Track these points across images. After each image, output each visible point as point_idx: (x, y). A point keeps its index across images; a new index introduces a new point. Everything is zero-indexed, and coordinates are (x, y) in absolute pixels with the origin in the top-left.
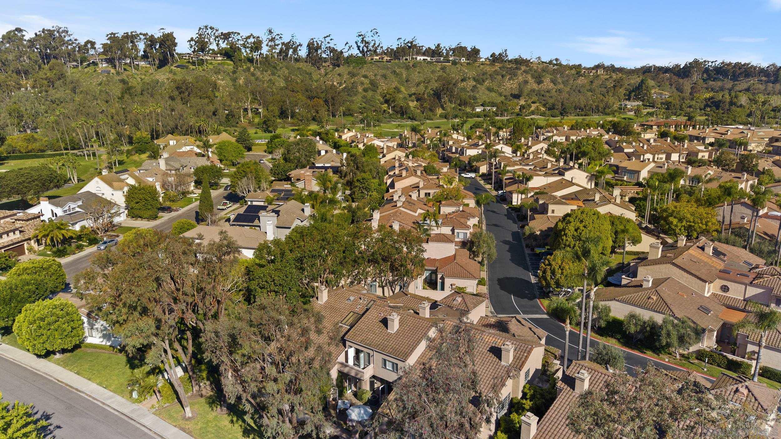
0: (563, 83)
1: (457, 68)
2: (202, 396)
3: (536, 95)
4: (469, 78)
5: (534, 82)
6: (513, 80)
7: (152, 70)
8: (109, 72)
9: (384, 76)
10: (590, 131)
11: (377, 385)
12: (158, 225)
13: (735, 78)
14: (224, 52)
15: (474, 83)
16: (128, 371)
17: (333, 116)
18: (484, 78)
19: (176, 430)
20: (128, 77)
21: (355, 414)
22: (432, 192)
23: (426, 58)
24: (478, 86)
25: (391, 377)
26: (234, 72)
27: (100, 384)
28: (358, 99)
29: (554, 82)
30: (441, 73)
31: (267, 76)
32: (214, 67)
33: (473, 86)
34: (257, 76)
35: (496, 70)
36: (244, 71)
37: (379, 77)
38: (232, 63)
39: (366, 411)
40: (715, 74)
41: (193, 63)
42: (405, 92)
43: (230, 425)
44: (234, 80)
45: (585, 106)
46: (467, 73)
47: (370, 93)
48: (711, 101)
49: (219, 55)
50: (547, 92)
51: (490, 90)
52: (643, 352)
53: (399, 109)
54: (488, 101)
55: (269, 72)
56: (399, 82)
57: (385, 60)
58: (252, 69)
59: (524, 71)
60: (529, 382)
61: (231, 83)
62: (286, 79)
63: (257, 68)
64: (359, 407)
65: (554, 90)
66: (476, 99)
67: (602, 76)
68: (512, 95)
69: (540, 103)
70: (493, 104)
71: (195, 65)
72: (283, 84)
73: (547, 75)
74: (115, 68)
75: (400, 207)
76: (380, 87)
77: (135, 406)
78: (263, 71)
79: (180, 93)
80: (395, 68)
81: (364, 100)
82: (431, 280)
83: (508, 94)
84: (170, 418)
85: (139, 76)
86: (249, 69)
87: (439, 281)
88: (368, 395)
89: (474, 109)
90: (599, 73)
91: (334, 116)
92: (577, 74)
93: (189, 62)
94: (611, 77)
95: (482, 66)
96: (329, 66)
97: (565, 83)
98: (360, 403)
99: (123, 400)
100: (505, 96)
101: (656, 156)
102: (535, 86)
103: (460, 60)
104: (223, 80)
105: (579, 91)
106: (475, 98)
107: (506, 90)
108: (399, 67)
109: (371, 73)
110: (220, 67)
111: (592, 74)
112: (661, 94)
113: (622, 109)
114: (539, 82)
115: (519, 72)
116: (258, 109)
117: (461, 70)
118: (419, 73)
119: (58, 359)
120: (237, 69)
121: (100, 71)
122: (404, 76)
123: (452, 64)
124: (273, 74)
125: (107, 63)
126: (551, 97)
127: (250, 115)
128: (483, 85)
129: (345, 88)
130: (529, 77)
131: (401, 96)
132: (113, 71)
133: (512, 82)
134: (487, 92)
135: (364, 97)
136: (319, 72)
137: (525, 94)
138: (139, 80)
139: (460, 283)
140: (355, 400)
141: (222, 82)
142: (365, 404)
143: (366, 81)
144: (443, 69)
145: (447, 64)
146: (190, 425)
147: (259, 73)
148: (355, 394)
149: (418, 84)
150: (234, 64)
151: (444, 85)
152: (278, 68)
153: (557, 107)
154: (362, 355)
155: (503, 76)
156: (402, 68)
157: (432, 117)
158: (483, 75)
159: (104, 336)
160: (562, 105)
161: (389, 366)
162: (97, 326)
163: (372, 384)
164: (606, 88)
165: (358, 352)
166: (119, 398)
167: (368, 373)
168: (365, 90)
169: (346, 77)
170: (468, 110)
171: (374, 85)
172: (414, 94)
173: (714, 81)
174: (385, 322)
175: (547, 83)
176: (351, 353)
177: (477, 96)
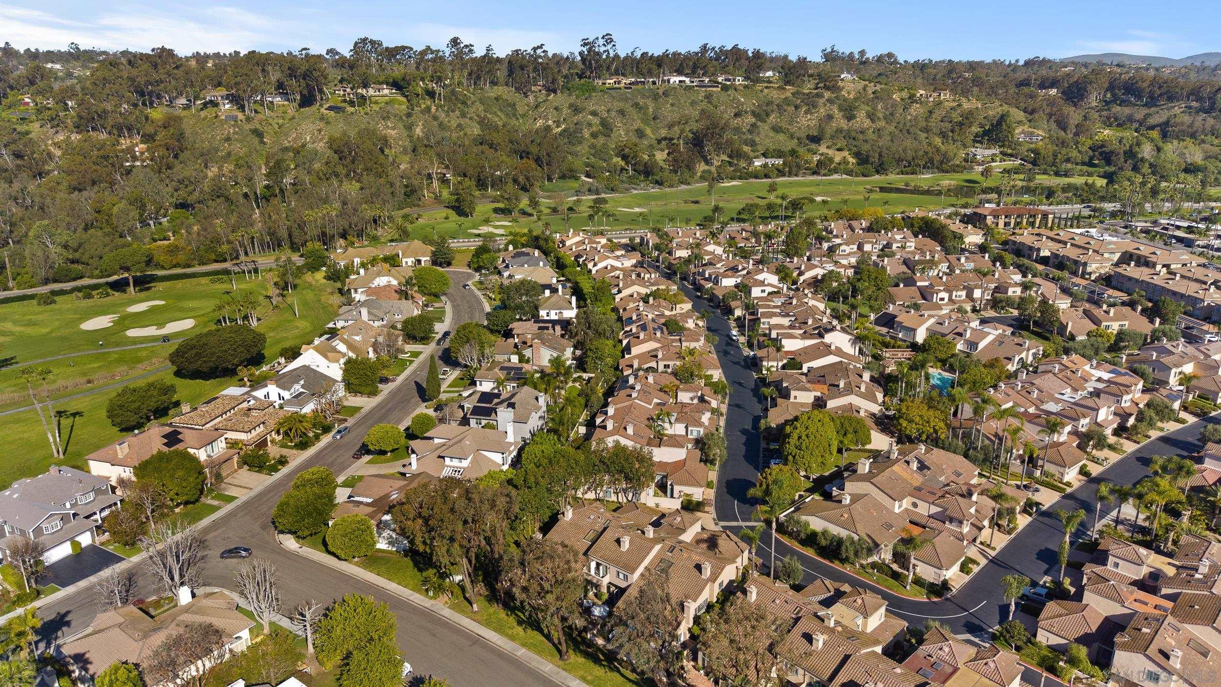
0: (885, 118)
1: (729, 96)
2: (481, 595)
3: (844, 137)
4: (746, 112)
5: (843, 116)
6: (811, 114)
7: (291, 109)
8: (235, 119)
9: (622, 112)
10: (893, 235)
11: (612, 589)
12: (380, 403)
13: (1152, 101)
14: (391, 80)
15: (754, 120)
16: (418, 574)
17: (548, 180)
18: (769, 110)
19: (468, 620)
20: (260, 124)
21: (597, 611)
22: (671, 363)
23: (683, 78)
24: (759, 123)
25: (623, 585)
26: (409, 115)
27: (399, 584)
28: (583, 149)
29: (871, 116)
30: (704, 105)
31: (454, 121)
32: (380, 108)
33: (752, 125)
34: (441, 119)
35: (786, 98)
36: (421, 112)
37: (613, 114)
38: (404, 99)
39: (605, 609)
40: (1123, 94)
41: (352, 103)
42: (652, 136)
43: (506, 618)
44: (409, 127)
45: (913, 159)
46: (742, 104)
47: (601, 140)
48: (1100, 150)
49: (385, 86)
50: (861, 132)
51: (776, 129)
52: (832, 562)
53: (642, 168)
54: (772, 147)
55: (457, 113)
56: (642, 120)
57: (622, 85)
58: (433, 109)
59: (827, 100)
60: (722, 590)
61: (405, 133)
62: (482, 122)
63: (441, 107)
64: (599, 606)
65: (871, 130)
66: (756, 145)
67: (946, 104)
68: (808, 137)
69: (850, 150)
70: (779, 154)
71: (354, 106)
72: (476, 131)
73: (862, 106)
74: (244, 111)
75: (635, 398)
76: (615, 129)
77: (432, 602)
78: (448, 112)
79: (340, 159)
80: (637, 97)
81: (593, 151)
82: (662, 483)
83: (804, 136)
84: (462, 611)
85: (276, 121)
86: (428, 109)
87: (669, 487)
88: (606, 597)
89: (751, 163)
90: (942, 97)
91: (550, 179)
92: (910, 98)
93: (345, 101)
94: (959, 105)
95: (766, 91)
96: (540, 91)
97: (889, 117)
98: (600, 603)
99: (422, 597)
100: (798, 139)
101: (954, 293)
102: (844, 124)
103: (734, 80)
104: (394, 128)
105: (908, 132)
106: (753, 144)
107: (800, 128)
108: (644, 97)
109: (603, 107)
110: (389, 108)
111: (931, 99)
112: (1032, 134)
113: (970, 161)
114: (850, 118)
115: (821, 101)
116: (444, 175)
117: (734, 99)
118: (672, 105)
119: (357, 562)
120: (413, 110)
121: (223, 117)
122: (651, 110)
123: (722, 89)
124: (463, 115)
125: (231, 102)
126: (866, 141)
127: (435, 184)
128: (765, 122)
129: (564, 131)
130: (835, 111)
131: (646, 142)
132: (240, 116)
133: (809, 117)
134: (772, 134)
135: (593, 146)
136: (526, 100)
137: (828, 136)
138: (276, 126)
139: (688, 490)
140: (596, 600)
141: (393, 132)
142: (603, 604)
143: (596, 121)
144: (708, 97)
145: (714, 89)
146: (478, 617)
147: (443, 115)
148: (596, 595)
149: (670, 126)
150: (408, 101)
151: (708, 129)
152: (469, 103)
153: (871, 160)
154: (601, 568)
155: (796, 107)
156: (648, 98)
157: (690, 180)
158: (768, 104)
159: (390, 543)
160: (880, 155)
161: (621, 576)
162: (385, 534)
163: (608, 588)
164: (951, 122)
165: (598, 565)
166: (418, 595)
167: (605, 581)
168: (594, 135)
169: (566, 111)
170: (743, 164)
171: (607, 127)
172: (665, 139)
173: (1120, 105)
174: (618, 541)
175: (861, 120)
176: (593, 565)
177: (757, 139)
